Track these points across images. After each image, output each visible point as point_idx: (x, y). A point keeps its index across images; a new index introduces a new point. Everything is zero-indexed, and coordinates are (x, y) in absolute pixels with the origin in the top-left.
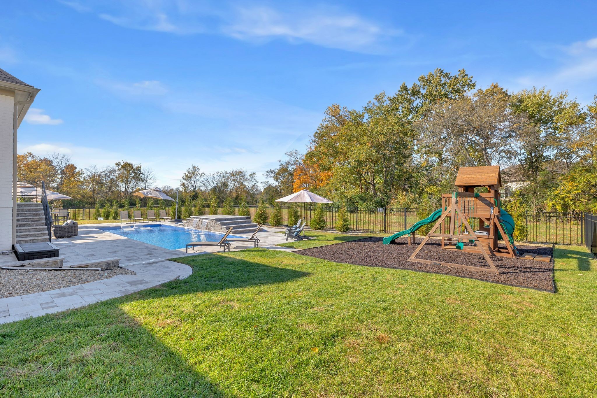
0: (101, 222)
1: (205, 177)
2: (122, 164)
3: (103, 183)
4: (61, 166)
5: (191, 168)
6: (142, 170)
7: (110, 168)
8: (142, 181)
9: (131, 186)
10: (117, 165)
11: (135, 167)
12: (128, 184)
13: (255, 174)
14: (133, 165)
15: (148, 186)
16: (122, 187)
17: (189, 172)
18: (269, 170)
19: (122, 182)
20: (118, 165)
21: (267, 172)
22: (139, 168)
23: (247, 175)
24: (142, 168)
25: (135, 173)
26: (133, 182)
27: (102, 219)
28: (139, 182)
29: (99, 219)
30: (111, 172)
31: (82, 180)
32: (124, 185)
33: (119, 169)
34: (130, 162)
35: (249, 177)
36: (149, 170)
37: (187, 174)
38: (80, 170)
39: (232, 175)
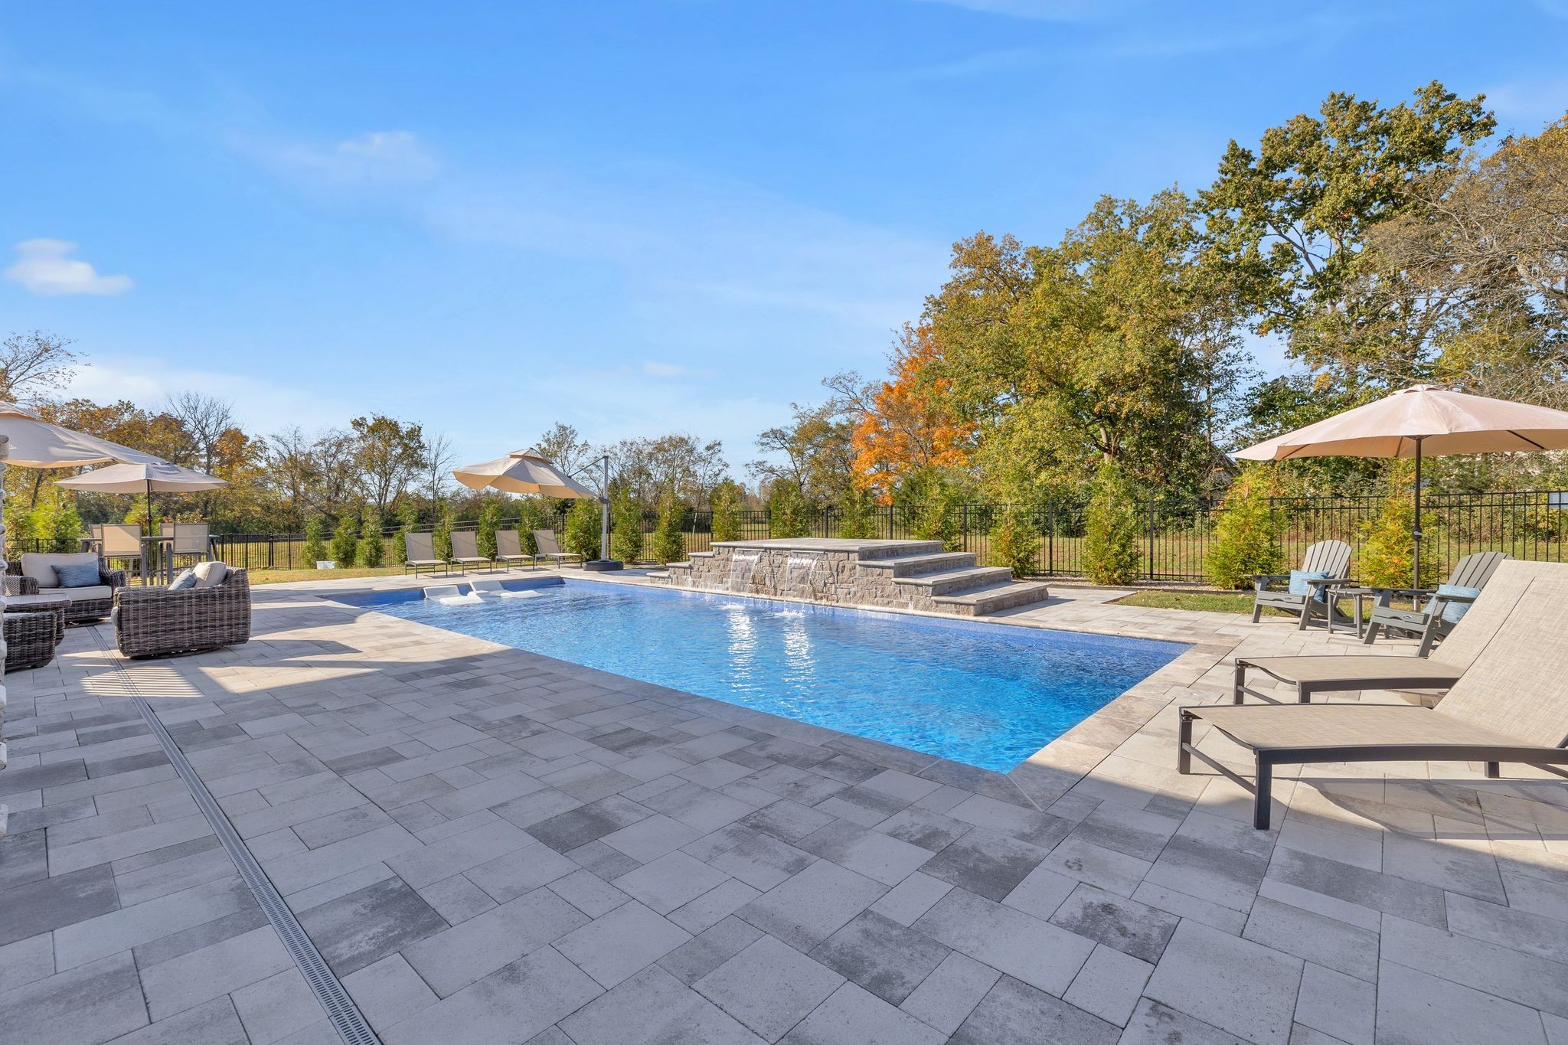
0: (326, 575)
1: (591, 454)
2: (370, 422)
3: (319, 474)
4: (207, 430)
5: (554, 430)
6: (421, 439)
7: (338, 434)
8: (425, 466)
9: (394, 482)
10: (357, 424)
11: (404, 428)
12: (386, 475)
13: (719, 444)
14: (401, 425)
15: (440, 479)
16: (372, 481)
17: (548, 441)
18: (767, 429)
19: (371, 469)
20: (361, 425)
21: (765, 435)
22: (414, 433)
23: (700, 448)
24: (422, 432)
25: (406, 445)
26: (400, 469)
27: (331, 565)
28: (414, 470)
29: (320, 565)
30: (339, 445)
31: (263, 464)
32: (376, 478)
33: (363, 437)
34: (389, 417)
35: (705, 453)
36: (440, 439)
37: (544, 445)
38: (256, 439)
39: (659, 448)
